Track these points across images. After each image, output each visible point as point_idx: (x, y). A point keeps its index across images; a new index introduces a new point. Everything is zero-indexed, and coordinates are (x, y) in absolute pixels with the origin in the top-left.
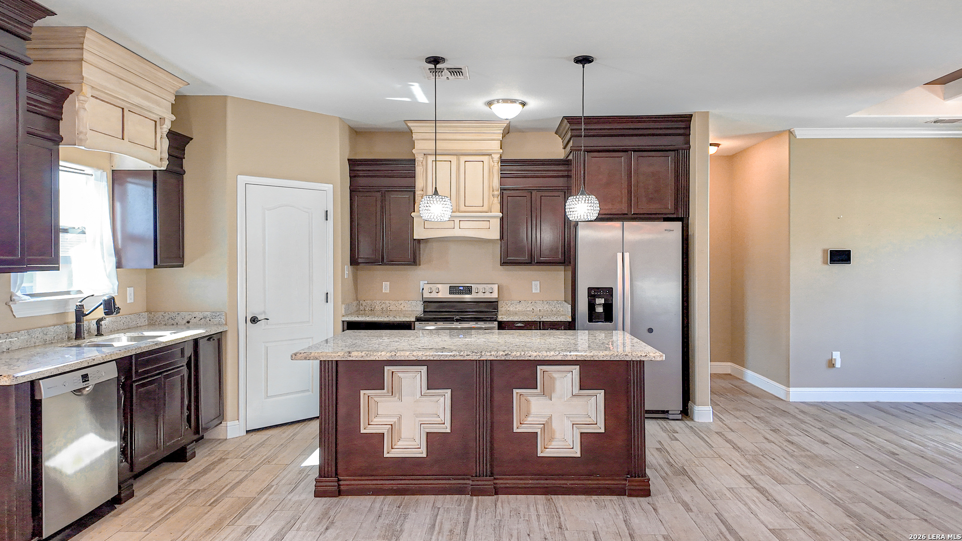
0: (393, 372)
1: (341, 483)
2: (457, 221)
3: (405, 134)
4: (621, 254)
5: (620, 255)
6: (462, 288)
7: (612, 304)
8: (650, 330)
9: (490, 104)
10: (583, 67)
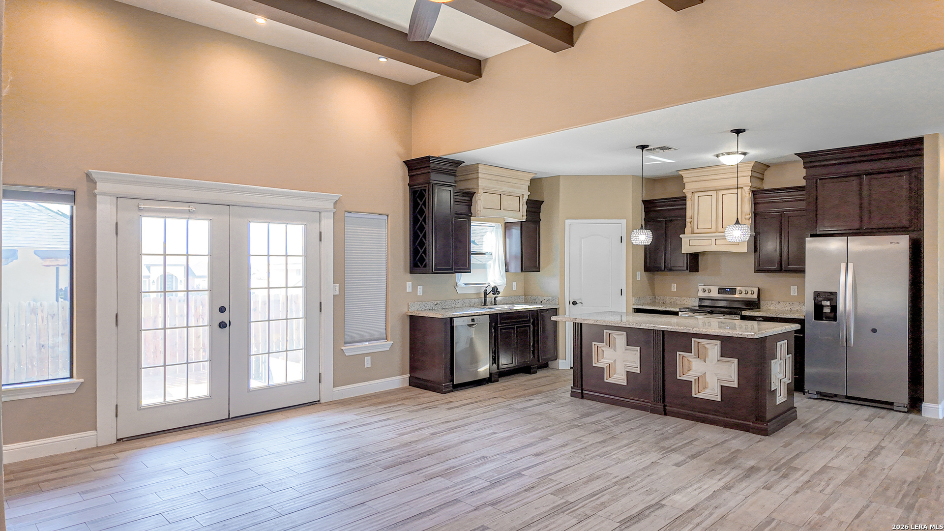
0: (610, 334)
1: (584, 392)
2: (713, 240)
3: (678, 179)
4: (845, 264)
5: (843, 266)
6: (728, 290)
7: (836, 306)
8: (874, 331)
9: (717, 156)
10: (738, 136)
